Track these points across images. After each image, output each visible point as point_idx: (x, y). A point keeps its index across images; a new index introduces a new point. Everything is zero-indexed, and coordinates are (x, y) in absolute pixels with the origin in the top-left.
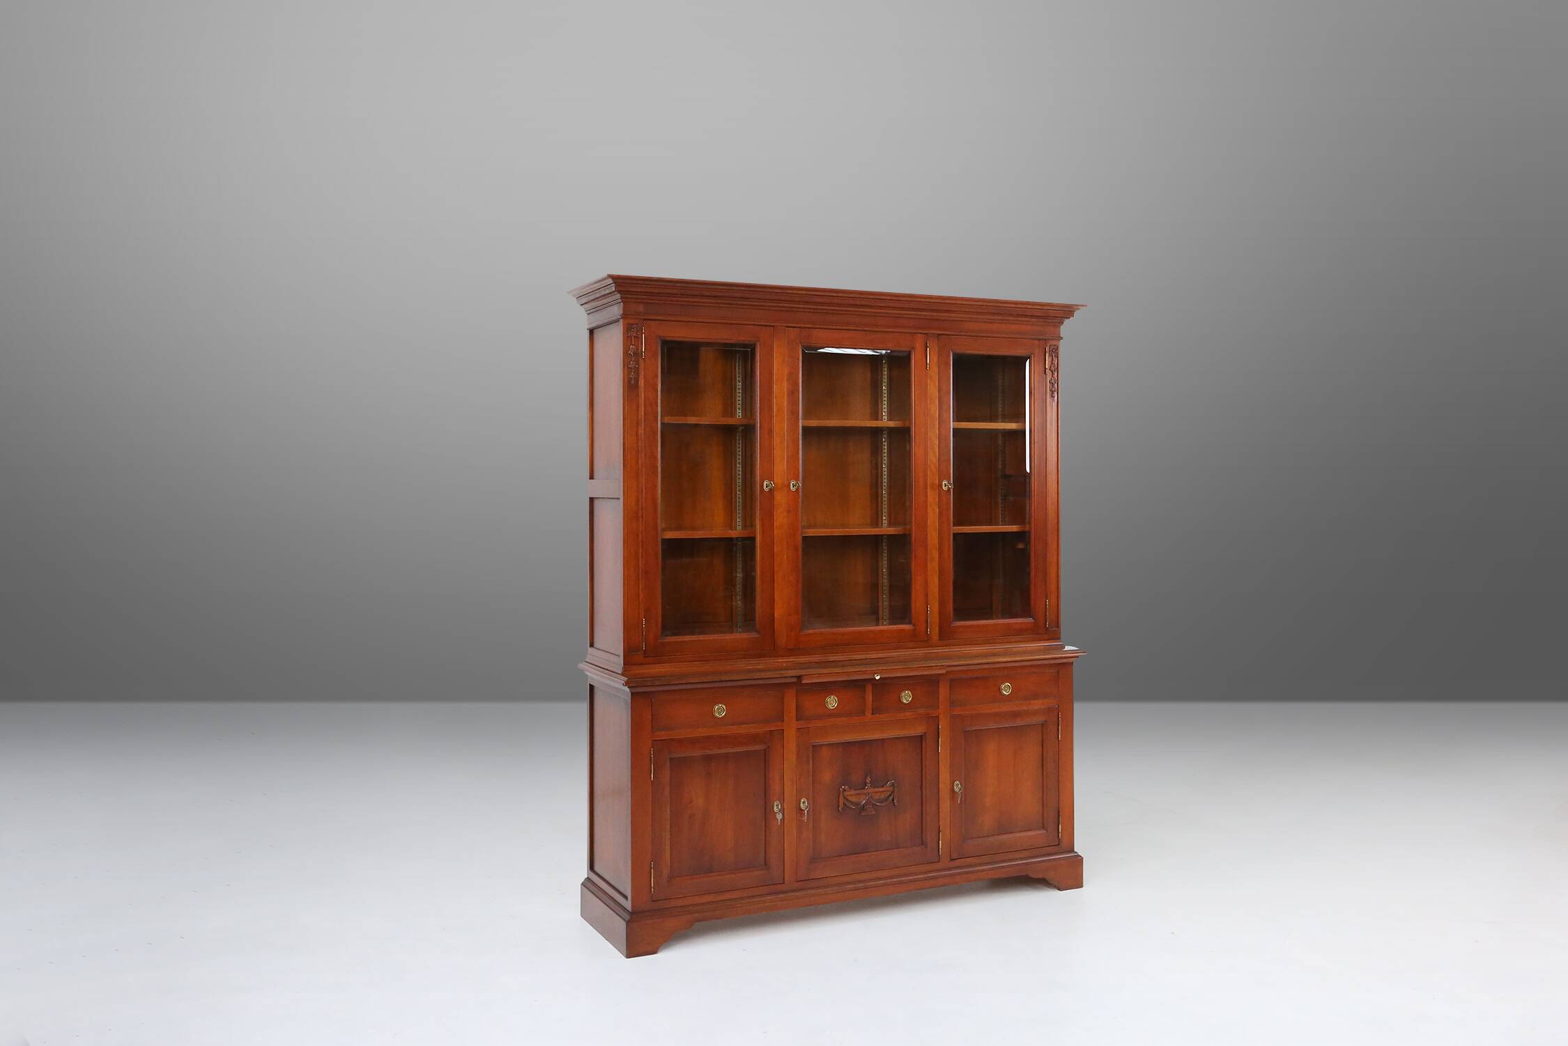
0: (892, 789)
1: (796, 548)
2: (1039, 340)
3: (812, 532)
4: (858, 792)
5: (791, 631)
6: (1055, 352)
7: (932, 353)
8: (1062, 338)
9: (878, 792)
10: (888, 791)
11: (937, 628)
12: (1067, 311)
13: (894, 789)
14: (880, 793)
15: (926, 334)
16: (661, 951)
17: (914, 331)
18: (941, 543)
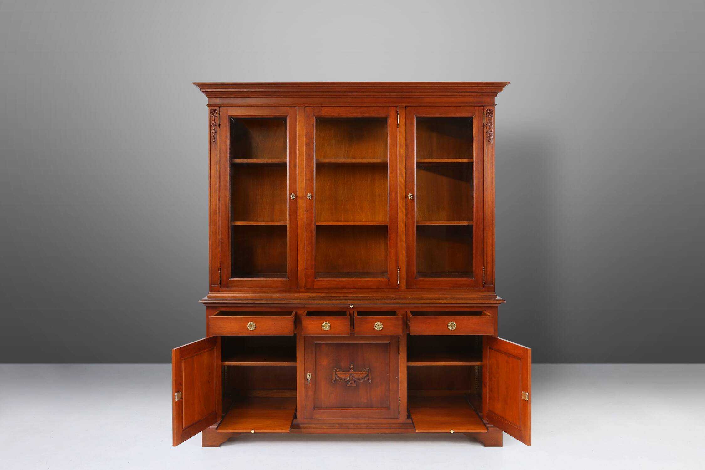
0: (367, 373)
1: (311, 232)
2: (479, 106)
3: (319, 223)
4: (345, 373)
5: (308, 278)
6: (491, 113)
7: (401, 118)
8: (496, 105)
9: (358, 374)
10: (365, 374)
11: (405, 281)
12: (497, 87)
13: (369, 373)
14: (358, 375)
15: (397, 106)
16: (224, 446)
17: (388, 105)
18: (407, 230)
